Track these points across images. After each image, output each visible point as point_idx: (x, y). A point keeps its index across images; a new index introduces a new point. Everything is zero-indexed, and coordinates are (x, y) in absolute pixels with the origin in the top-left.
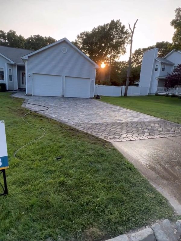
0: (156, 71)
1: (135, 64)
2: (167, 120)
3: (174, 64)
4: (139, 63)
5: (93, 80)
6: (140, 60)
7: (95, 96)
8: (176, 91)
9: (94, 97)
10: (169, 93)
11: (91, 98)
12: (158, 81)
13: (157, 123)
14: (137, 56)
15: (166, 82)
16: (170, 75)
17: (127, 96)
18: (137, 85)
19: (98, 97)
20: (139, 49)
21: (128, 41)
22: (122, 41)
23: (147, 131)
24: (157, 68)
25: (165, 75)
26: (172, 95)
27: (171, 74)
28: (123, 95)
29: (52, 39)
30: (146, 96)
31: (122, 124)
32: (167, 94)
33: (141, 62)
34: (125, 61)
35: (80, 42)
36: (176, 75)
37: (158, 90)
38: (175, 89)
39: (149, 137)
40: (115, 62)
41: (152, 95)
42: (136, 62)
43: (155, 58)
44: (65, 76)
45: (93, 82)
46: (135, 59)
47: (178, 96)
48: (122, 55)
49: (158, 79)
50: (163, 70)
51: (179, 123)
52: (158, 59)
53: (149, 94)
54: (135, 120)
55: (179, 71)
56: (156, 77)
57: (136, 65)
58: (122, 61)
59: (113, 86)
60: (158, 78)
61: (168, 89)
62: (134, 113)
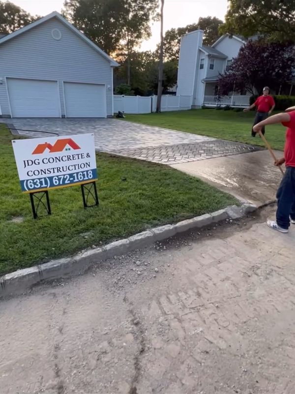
0: (201, 68)
1: (167, 56)
2: (224, 139)
3: (227, 57)
4: (174, 55)
5: (109, 86)
6: (175, 49)
7: (114, 113)
8: (231, 101)
9: (113, 115)
10: (220, 105)
11: (110, 117)
12: (205, 85)
13: (212, 144)
14: (169, 43)
15: (217, 87)
16: (222, 76)
17: (160, 112)
18: (174, 93)
19: (120, 115)
20: (172, 29)
21: (154, 15)
22: (145, 15)
23: (203, 152)
24: (203, 65)
25: (215, 75)
26: (225, 107)
27: (223, 73)
28: (154, 110)
29: (14, 6)
30: (188, 110)
31: (171, 147)
32: (219, 106)
33: (177, 52)
34: (150, 51)
35: (70, 14)
36: (229, 76)
37: (205, 100)
38: (230, 97)
39: (207, 157)
40: (135, 52)
41: (197, 108)
42: (168, 53)
43: (199, 47)
44: (64, 82)
45: (109, 89)
46: (167, 48)
47: (233, 108)
48: (145, 40)
49: (205, 83)
50: (211, 67)
51: (237, 142)
52: (203, 49)
53: (193, 107)
54: (186, 142)
55: (234, 69)
56: (202, 78)
57: (168, 58)
58: (144, 51)
59: (138, 96)
60: (205, 81)
61: (220, 97)
62: (181, 134)
